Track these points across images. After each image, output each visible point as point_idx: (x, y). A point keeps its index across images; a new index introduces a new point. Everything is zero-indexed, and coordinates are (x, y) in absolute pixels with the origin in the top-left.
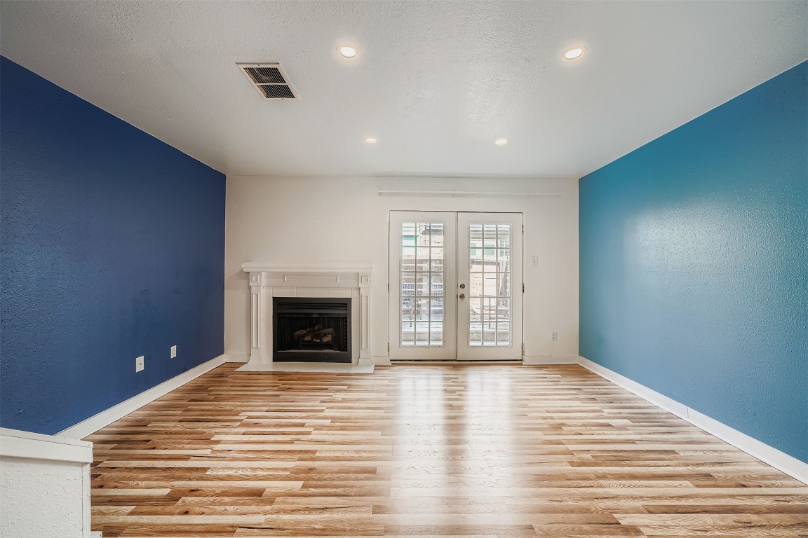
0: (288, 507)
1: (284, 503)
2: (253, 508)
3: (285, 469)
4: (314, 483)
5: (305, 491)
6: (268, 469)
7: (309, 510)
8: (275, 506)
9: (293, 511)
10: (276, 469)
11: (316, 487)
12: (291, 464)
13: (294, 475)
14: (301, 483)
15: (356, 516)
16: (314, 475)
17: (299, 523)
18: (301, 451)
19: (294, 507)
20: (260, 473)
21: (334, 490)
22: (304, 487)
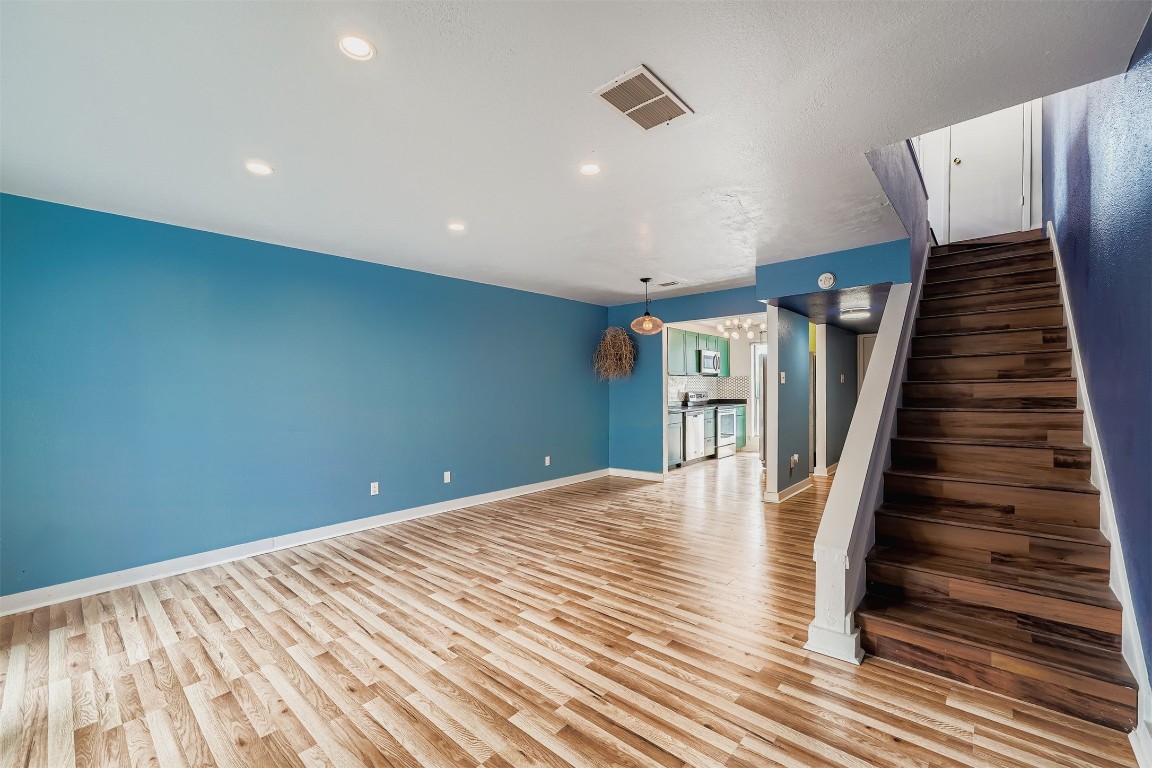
0: (653, 624)
1: (653, 628)
2: (682, 634)
3: (638, 658)
4: (618, 633)
5: (630, 629)
6: (657, 667)
7: (636, 616)
8: (662, 628)
9: (649, 620)
10: (648, 663)
11: (619, 629)
12: (629, 662)
13: (630, 648)
14: (630, 637)
15: (605, 600)
16: (612, 639)
17: (648, 612)
18: (607, 675)
19: (646, 622)
20: (668, 666)
21: (604, 620)
22: (629, 633)
